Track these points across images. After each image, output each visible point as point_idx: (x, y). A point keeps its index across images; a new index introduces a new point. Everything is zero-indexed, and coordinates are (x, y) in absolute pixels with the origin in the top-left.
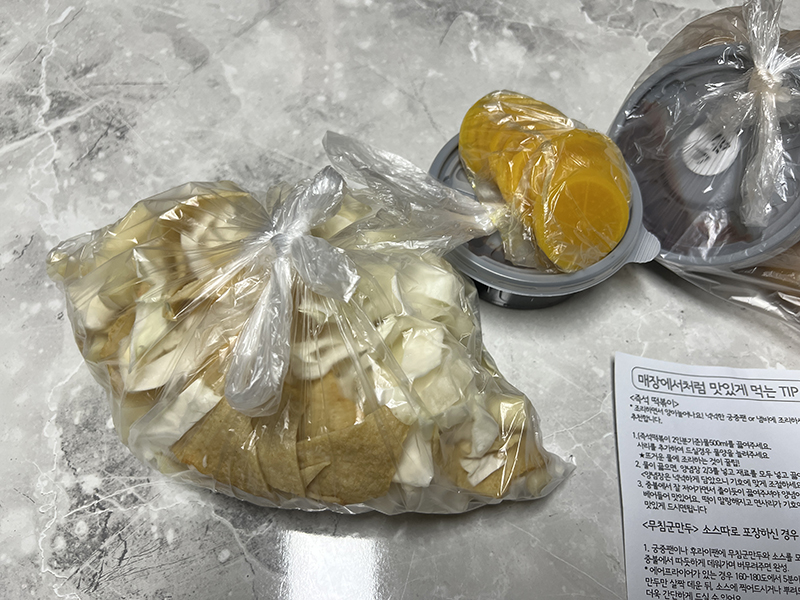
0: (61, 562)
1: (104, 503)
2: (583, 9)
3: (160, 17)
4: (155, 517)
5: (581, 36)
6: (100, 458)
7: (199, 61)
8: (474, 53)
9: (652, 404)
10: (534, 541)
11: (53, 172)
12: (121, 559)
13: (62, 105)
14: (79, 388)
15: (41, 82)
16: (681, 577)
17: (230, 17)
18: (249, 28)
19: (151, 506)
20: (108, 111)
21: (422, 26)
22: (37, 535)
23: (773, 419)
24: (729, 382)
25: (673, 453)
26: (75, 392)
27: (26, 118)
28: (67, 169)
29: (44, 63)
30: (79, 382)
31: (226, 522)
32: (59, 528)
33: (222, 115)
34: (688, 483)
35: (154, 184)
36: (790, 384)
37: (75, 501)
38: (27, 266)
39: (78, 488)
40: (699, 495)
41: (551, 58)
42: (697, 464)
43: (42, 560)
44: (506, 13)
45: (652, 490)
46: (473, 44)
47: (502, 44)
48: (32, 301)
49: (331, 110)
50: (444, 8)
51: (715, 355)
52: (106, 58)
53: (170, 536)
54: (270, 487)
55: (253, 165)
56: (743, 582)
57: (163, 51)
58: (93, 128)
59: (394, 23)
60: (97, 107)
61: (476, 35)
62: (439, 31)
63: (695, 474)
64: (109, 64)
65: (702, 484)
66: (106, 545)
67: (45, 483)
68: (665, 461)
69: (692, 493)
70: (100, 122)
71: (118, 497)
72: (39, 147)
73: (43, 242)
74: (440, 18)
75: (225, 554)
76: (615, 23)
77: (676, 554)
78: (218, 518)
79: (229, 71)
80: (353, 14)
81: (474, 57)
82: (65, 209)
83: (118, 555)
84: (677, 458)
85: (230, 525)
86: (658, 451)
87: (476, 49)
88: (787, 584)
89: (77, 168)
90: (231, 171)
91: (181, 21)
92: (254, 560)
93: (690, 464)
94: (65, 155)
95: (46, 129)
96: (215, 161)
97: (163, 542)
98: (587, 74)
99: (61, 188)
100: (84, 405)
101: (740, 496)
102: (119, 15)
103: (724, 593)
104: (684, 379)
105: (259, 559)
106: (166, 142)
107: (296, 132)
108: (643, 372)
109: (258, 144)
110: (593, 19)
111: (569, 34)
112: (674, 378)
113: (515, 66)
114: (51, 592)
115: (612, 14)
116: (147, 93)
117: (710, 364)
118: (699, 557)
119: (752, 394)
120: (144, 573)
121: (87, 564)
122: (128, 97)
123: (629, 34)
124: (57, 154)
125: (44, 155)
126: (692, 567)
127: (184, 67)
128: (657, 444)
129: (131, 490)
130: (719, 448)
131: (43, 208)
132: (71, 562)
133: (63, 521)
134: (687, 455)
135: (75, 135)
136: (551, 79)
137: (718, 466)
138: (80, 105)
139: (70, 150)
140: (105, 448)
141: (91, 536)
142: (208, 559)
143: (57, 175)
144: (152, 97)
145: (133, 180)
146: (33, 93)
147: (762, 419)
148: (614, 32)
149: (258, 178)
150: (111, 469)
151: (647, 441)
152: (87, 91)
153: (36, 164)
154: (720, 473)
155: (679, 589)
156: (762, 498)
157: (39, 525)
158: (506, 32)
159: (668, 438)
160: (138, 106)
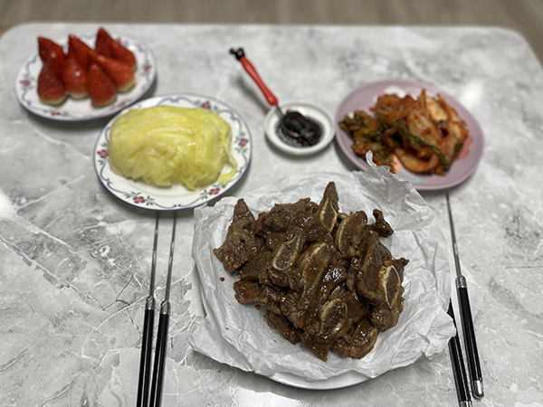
57: (522, 296)
58: (526, 235)
60: (535, 249)
70: (526, 238)
89: (518, 211)
116: (512, 260)
122: (521, 257)
127: (501, 281)
139: (529, 221)
144: (507, 257)
160: (510, 250)
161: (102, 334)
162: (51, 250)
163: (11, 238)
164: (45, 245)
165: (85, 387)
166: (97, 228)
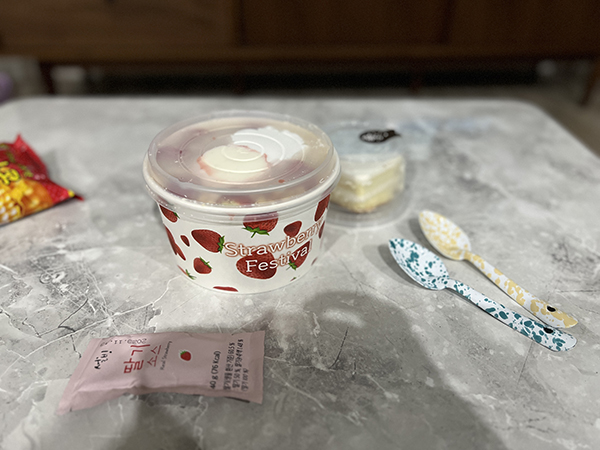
166: (55, 256)
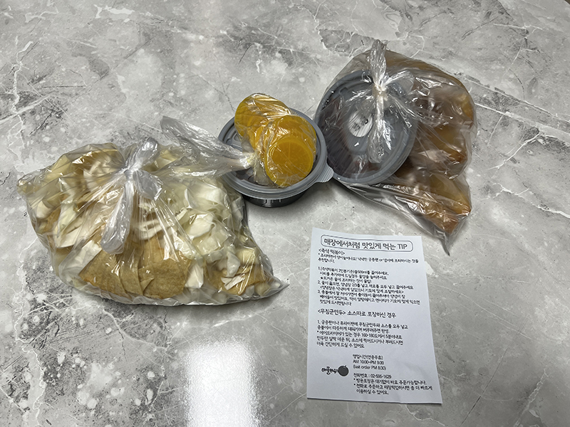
0: (25, 336)
1: (48, 307)
2: (322, 41)
3: (82, 47)
4: (74, 313)
5: (319, 57)
6: (46, 285)
7: (104, 73)
8: (258, 67)
9: (330, 253)
10: (264, 320)
11: (21, 137)
12: (56, 333)
13: (26, 99)
14: (35, 251)
15: (14, 86)
16: (335, 336)
17: (122, 47)
18: (133, 53)
19: (72, 308)
20: (52, 102)
21: (230, 51)
22: (13, 323)
23: (392, 260)
24: (372, 242)
25: (338, 277)
26: (33, 253)
27: (6, 107)
28: (29, 136)
29: (15, 75)
30: (35, 248)
31: (110, 315)
32: (25, 319)
33: (116, 105)
34: (344, 291)
35: (77, 143)
36: (403, 243)
37: (33, 306)
38: (7, 188)
39: (35, 300)
40: (348, 297)
41: (301, 70)
42: (350, 282)
43: (16, 335)
44: (278, 44)
45: (325, 294)
46: (259, 62)
47: (274, 62)
48: (10, 207)
49: (176, 101)
50: (244, 41)
51: (367, 229)
52: (51, 72)
53: (82, 322)
54: (126, 291)
55: (131, 132)
56: (365, 338)
57: (83, 68)
58: (44, 112)
59: (215, 50)
60: (45, 100)
61: (260, 57)
62: (240, 55)
63: (348, 287)
64: (53, 76)
65: (351, 291)
66: (49, 327)
67: (18, 298)
68: (334, 281)
69: (345, 296)
70: (47, 109)
71: (55, 304)
72: (13, 123)
73: (16, 175)
74: (241, 47)
75: (109, 330)
76: (339, 49)
77: (333, 325)
78: (106, 313)
79: (120, 79)
80: (192, 45)
81: (258, 70)
82: (28, 157)
83: (55, 331)
84: (340, 279)
85: (112, 317)
86: (330, 276)
87: (259, 65)
88: (388, 339)
89: (34, 135)
90: (119, 135)
91: (94, 50)
92: (124, 333)
93: (345, 282)
94: (27, 127)
95: (17, 113)
96: (111, 130)
97: (78, 325)
98: (319, 79)
99: (25, 146)
100: (38, 259)
101: (369, 297)
102: (58, 46)
103: (356, 343)
104: (349, 241)
105: (126, 332)
106: (84, 120)
107: (157, 113)
108: (327, 238)
109: (135, 120)
110: (327, 47)
111: (312, 56)
112: (343, 240)
113: (280, 75)
114: (21, 350)
115: (338, 44)
116: (74, 92)
117: (364, 234)
118: (344, 326)
119: (383, 248)
120: (68, 339)
121: (39, 336)
122: (63, 94)
123: (346, 55)
124: (23, 127)
125: (16, 127)
126: (341, 331)
127: (95, 77)
128: (330, 273)
129: (62, 301)
130: (362, 274)
131: (16, 158)
132: (31, 335)
133: (26, 316)
134: (345, 278)
135: (33, 116)
136: (299, 82)
137: (360, 283)
138: (36, 99)
139: (30, 125)
140: (49, 280)
141: (41, 323)
142: (100, 332)
143: (23, 138)
144: (77, 94)
145: (66, 141)
146: (9, 93)
147: (386, 260)
148: (337, 54)
149: (134, 139)
150: (51, 291)
151: (326, 271)
152: (40, 91)
153: (12, 133)
154: (361, 286)
155: (333, 341)
156: (380, 298)
157: (14, 318)
158: (278, 55)
159: (336, 270)
160: (69, 100)
161: (414, 47)
162: (485, 99)
163: (526, 108)
164: (493, 102)
165: (413, 23)
